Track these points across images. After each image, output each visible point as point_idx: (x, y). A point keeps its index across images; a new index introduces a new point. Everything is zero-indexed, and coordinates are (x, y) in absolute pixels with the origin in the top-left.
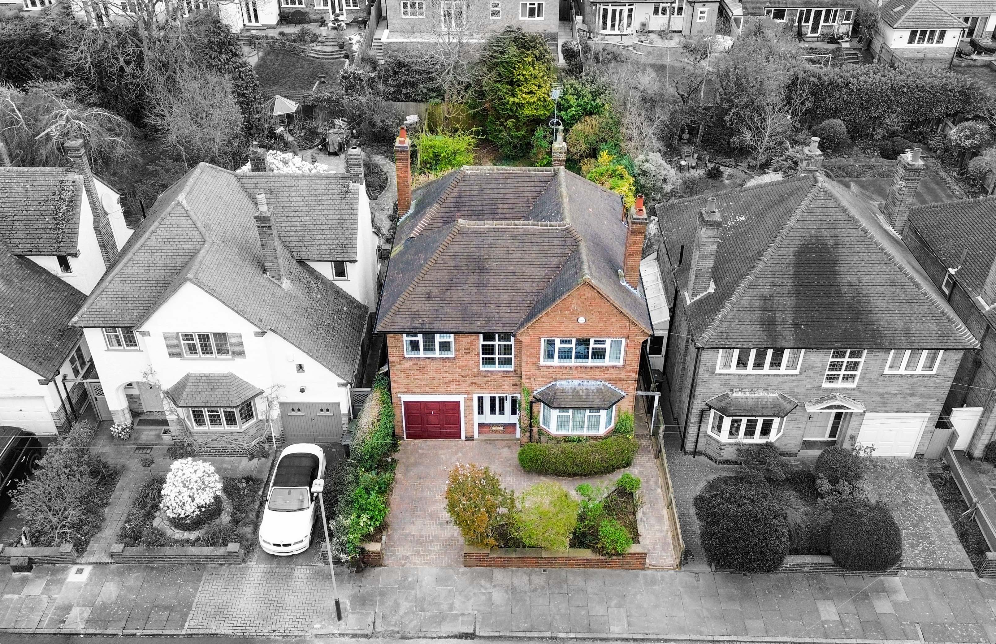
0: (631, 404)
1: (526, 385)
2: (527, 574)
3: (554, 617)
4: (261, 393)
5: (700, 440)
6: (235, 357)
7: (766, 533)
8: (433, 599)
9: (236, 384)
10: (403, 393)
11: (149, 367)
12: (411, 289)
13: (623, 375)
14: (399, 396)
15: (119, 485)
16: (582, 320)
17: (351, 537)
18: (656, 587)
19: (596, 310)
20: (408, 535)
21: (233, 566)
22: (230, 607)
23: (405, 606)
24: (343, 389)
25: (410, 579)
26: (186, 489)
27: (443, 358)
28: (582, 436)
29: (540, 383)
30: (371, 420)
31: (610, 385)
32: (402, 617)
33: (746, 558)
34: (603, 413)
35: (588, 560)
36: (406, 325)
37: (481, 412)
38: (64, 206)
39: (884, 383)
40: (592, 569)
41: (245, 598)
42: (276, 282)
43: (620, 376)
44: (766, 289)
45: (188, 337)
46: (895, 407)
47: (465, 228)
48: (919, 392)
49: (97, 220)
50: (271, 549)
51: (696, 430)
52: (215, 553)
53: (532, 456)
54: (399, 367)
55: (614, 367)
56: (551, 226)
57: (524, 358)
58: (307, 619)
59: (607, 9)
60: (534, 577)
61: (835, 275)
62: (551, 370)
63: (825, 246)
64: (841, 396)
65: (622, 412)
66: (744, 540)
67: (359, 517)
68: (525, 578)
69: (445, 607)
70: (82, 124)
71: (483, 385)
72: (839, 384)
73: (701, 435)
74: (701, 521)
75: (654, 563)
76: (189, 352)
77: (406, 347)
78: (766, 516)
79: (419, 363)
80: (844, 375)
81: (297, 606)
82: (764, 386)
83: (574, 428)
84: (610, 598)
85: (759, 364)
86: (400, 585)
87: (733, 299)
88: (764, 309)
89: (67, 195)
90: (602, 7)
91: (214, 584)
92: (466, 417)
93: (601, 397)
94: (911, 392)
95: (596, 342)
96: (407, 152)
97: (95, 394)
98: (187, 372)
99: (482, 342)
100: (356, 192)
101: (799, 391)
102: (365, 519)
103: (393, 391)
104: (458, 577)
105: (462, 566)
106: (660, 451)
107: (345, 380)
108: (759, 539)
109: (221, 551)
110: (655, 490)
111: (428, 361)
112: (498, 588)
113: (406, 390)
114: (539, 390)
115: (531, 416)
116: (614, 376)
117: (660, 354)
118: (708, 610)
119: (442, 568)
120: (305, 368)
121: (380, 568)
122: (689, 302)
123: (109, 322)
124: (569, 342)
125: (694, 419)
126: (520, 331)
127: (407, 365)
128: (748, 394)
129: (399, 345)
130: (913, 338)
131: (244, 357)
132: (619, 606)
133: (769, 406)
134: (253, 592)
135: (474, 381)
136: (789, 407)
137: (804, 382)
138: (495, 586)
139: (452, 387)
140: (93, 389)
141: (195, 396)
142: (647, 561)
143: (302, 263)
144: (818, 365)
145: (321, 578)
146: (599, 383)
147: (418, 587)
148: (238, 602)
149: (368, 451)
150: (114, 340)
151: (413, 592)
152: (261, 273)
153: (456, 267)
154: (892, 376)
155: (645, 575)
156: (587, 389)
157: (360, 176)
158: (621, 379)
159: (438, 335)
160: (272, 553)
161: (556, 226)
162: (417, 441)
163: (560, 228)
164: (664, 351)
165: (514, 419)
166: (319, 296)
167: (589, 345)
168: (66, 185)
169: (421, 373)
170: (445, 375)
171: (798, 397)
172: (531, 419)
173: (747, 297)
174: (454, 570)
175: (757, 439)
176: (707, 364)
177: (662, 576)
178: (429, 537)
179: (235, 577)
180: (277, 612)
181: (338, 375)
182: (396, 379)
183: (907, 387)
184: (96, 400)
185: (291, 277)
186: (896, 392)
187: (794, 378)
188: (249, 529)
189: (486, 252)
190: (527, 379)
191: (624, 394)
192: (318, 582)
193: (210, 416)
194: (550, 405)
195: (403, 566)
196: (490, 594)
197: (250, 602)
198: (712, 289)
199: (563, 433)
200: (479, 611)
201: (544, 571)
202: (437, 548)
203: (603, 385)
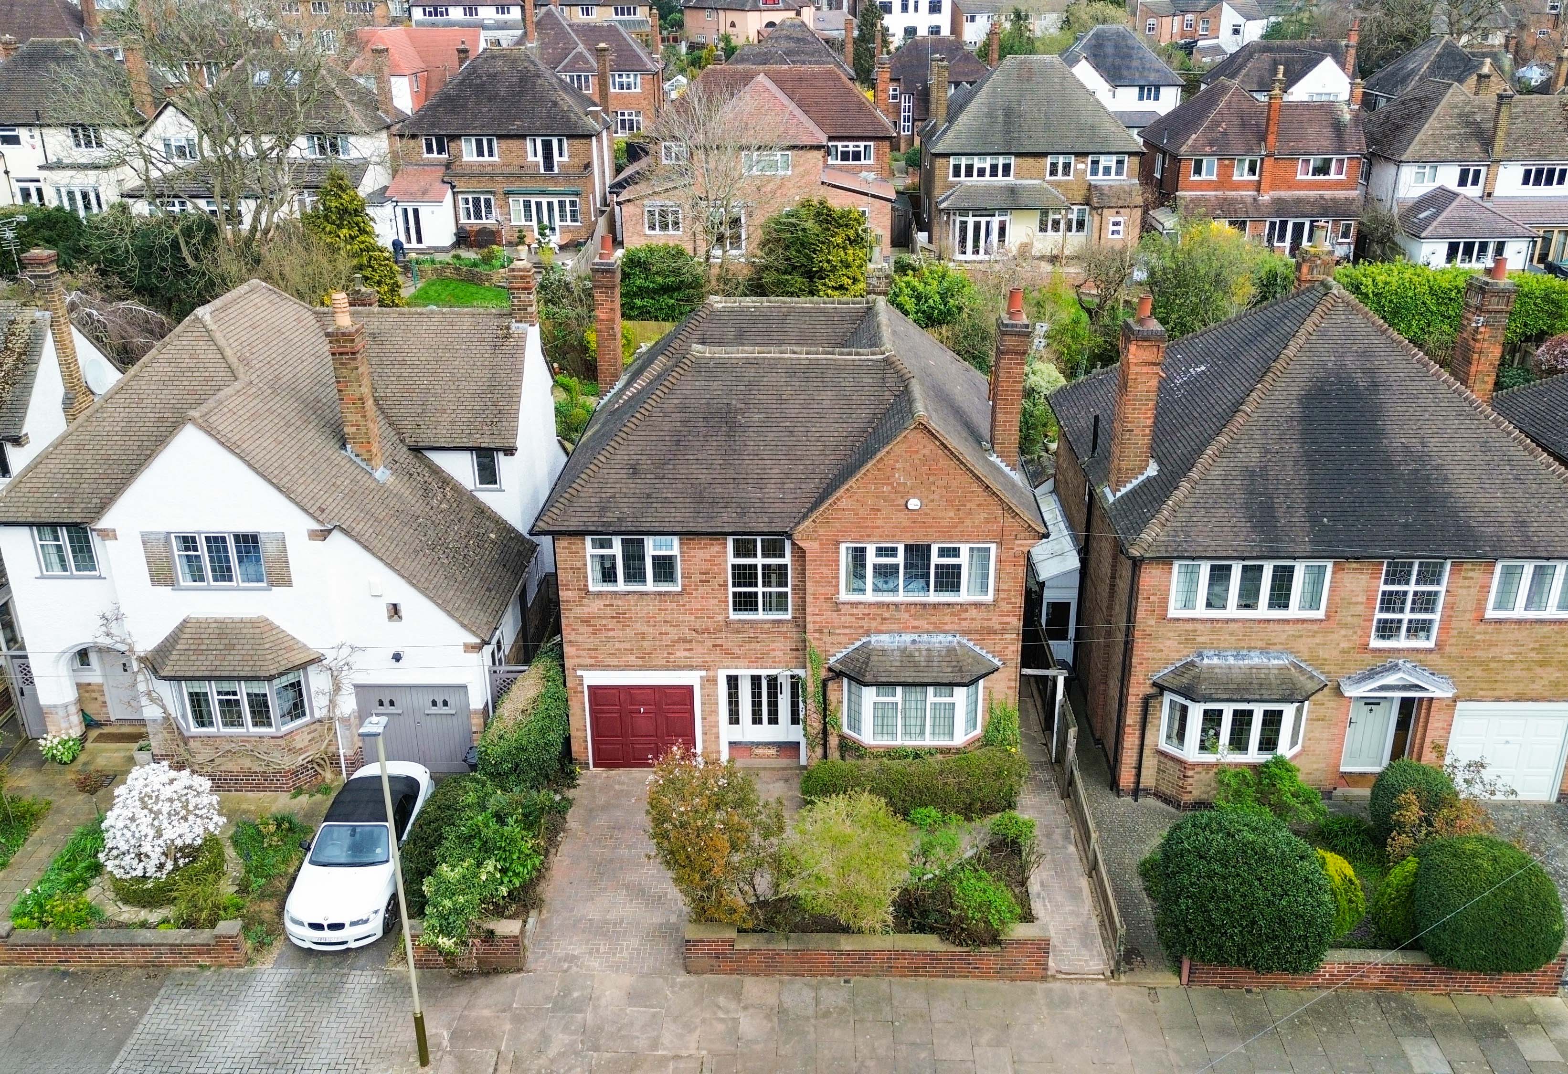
0: (1013, 684)
1: (815, 644)
2: (811, 987)
3: (862, 1062)
4: (317, 660)
5: (1145, 763)
6: (271, 584)
7: (1288, 883)
8: (619, 1030)
9: (272, 638)
10: (586, 668)
11: (114, 607)
12: (603, 459)
13: (995, 622)
14: (579, 673)
15: (36, 835)
16: (914, 504)
17: (461, 899)
18: (1071, 1012)
19: (940, 483)
20: (581, 920)
21: (225, 969)
22: (205, 1044)
23: (560, 1040)
24: (474, 657)
25: (576, 994)
26: (146, 811)
27: (660, 594)
28: (922, 748)
29: (841, 639)
30: (521, 707)
31: (971, 644)
32: (552, 1061)
33: (1250, 932)
34: (960, 694)
35: (932, 957)
36: (591, 521)
37: (734, 718)
38: (11, 360)
39: (1488, 637)
40: (941, 980)
41: (239, 1028)
42: (363, 465)
43: (990, 623)
44: (1254, 458)
45: (188, 542)
46: (1512, 690)
47: (705, 358)
48: (1557, 658)
49: (70, 396)
50: (306, 937)
51: (1137, 742)
52: (191, 940)
53: (826, 779)
54: (578, 611)
55: (977, 605)
56: (858, 354)
57: (810, 586)
58: (359, 1066)
59: (966, 222)
60: (824, 992)
61: (1379, 434)
62: (860, 611)
63: (1354, 391)
64: (1408, 665)
65: (995, 702)
66: (1243, 896)
67: (479, 865)
68: (808, 995)
69: (641, 1043)
70: (95, 312)
71: (736, 650)
72: (1402, 642)
73: (1146, 752)
74: (1155, 899)
75: (1064, 968)
76: (189, 577)
77: (593, 572)
78: (1283, 852)
79: (615, 602)
80: (1410, 621)
81: (342, 1041)
82: (1260, 644)
83: (906, 733)
84: (979, 1030)
85: (1248, 599)
86: (555, 1004)
87: (1194, 474)
88: (1251, 492)
89: (17, 344)
90: (959, 219)
91: (182, 1001)
92: (704, 719)
93: (954, 664)
94: (1539, 657)
95: (943, 553)
96: (613, 272)
97: (20, 681)
98: (184, 617)
99: (732, 560)
100: (523, 338)
101: (1327, 656)
102: (491, 868)
103: (568, 663)
104: (673, 992)
105: (682, 972)
106: (1071, 782)
107: (477, 636)
108: (1274, 895)
109: (204, 936)
110: (1065, 847)
111: (632, 599)
112: (751, 1011)
113: (592, 661)
114: (839, 656)
115: (825, 709)
116: (977, 625)
117: (1065, 638)
118: (1178, 1051)
119: (642, 975)
120: (403, 612)
121: (518, 976)
122: (1111, 499)
123: (43, 515)
124: (893, 552)
125: (1132, 718)
126: (801, 527)
127: (594, 607)
128: (1231, 661)
129: (579, 565)
130: (1536, 539)
131: (289, 584)
132: (997, 1043)
133: (1273, 681)
134: (257, 1017)
135: (719, 642)
136: (1311, 686)
137: (1335, 636)
138: (745, 1008)
139: (678, 654)
140: (18, 670)
141: (193, 658)
142: (1051, 963)
143: (417, 450)
144: (1360, 599)
145: (399, 992)
146: (950, 638)
147: (590, 1009)
148: (224, 1034)
149: (509, 753)
150: (55, 558)
151: (579, 1016)
152: (337, 446)
153: (685, 422)
154: (1500, 621)
155: (1049, 992)
156: (929, 650)
157: (529, 309)
158: (991, 631)
159: (651, 538)
160: (306, 945)
161: (869, 356)
162: (614, 772)
163: (874, 357)
164: (1072, 633)
165: (795, 734)
166: (444, 506)
167: (929, 558)
168: (17, 328)
169: (620, 625)
170: (664, 630)
171: (1327, 669)
172: (825, 717)
173: (1217, 472)
174: (666, 980)
175: (1253, 755)
176: (1152, 598)
177: (1083, 993)
178: (622, 922)
179: (226, 990)
180: (299, 1052)
181: (464, 626)
182: (572, 637)
183: (1531, 646)
184: (22, 694)
185: (395, 467)
186: (1512, 657)
187: (1315, 627)
188: (268, 906)
189: (742, 397)
190: (815, 631)
191: (999, 664)
192: (390, 999)
193: (220, 701)
194: (859, 681)
195: (566, 971)
196: (736, 1021)
197: (249, 1035)
198: (1152, 470)
199: (887, 741)
200: (710, 1052)
201: (846, 982)
202: (634, 942)
203: (959, 643)
